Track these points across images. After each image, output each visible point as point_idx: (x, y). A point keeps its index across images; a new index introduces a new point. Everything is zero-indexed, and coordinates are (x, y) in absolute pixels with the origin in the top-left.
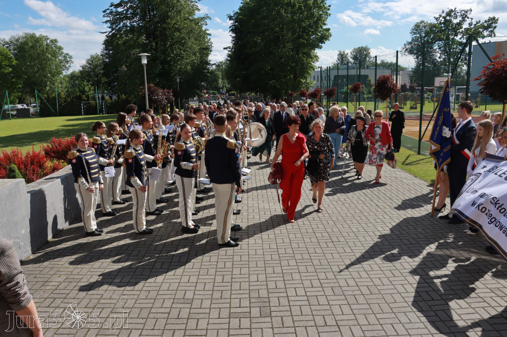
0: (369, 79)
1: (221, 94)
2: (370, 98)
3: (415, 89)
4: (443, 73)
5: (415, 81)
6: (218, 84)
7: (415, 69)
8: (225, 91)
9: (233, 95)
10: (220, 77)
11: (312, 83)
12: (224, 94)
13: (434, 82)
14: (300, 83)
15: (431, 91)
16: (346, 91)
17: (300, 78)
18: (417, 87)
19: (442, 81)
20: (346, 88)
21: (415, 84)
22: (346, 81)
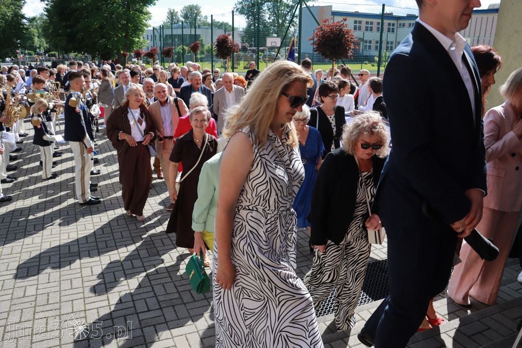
0: (200, 38)
1: (39, 54)
2: (203, 58)
3: (247, 49)
4: (272, 33)
5: (246, 41)
6: (33, 43)
7: (246, 29)
8: (42, 51)
9: (54, 55)
10: (36, 35)
12: (42, 54)
13: (266, 42)
14: (133, 42)
15: (263, 51)
16: (178, 52)
17: (133, 37)
18: (249, 47)
19: (273, 41)
20: (178, 48)
21: (247, 45)
22: (178, 41)
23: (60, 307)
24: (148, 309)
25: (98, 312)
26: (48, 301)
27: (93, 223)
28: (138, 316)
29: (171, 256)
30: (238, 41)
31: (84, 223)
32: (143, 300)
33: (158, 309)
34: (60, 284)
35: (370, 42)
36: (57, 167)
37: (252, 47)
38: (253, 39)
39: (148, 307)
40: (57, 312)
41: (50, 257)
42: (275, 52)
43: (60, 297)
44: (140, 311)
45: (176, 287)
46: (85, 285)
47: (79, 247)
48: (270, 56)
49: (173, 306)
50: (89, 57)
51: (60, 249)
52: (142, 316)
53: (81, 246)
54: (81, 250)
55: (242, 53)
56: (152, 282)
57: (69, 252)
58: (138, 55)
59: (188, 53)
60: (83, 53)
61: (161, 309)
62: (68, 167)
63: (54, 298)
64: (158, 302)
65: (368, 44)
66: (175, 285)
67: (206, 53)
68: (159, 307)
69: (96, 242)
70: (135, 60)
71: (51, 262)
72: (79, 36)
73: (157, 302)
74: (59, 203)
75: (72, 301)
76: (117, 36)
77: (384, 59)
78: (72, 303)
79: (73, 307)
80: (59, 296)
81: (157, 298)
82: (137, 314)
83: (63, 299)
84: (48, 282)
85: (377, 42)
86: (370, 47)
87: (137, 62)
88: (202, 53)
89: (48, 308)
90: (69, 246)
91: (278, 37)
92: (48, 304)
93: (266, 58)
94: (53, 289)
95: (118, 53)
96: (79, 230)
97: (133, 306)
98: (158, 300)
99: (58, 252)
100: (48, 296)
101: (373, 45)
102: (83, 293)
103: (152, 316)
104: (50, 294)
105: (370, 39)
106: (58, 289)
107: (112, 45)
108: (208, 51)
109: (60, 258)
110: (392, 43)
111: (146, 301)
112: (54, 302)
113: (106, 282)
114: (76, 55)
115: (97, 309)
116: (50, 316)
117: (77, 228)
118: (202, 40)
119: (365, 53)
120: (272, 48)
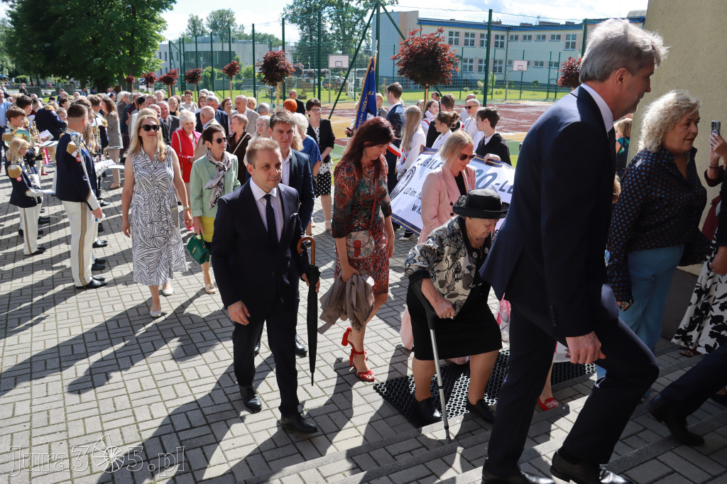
0: (237, 57)
2: (241, 85)
3: (301, 71)
4: (336, 49)
5: (300, 60)
7: (299, 44)
8: (6, 74)
11: (158, 62)
13: (327, 62)
14: (141, 63)
15: (323, 74)
16: (205, 75)
17: (141, 55)
18: (305, 68)
19: (338, 60)
20: (204, 70)
21: (301, 65)
22: (204, 60)
23: (67, 428)
24: (191, 426)
25: (121, 433)
26: (48, 421)
27: (103, 313)
28: (177, 435)
29: (216, 354)
30: (289, 60)
31: (90, 314)
32: (183, 414)
33: (204, 425)
34: (64, 397)
35: (471, 61)
36: (44, 237)
37: (308, 68)
38: (309, 58)
39: (190, 423)
40: (64, 435)
41: (45, 361)
42: (339, 75)
43: (66, 415)
44: (180, 429)
45: (226, 395)
46: (99, 398)
47: (85, 346)
48: (334, 80)
49: (225, 421)
50: (78, 83)
51: (59, 350)
52: (183, 436)
53: (88, 345)
54: (89, 350)
55: (294, 78)
56: (193, 389)
57: (73, 354)
58: (149, 80)
59: (218, 77)
60: (68, 77)
61: (208, 424)
62: (60, 237)
63: (57, 416)
64: (204, 416)
65: (468, 64)
66: (224, 392)
67: (243, 78)
68: (206, 423)
69: (110, 338)
70: (144, 87)
71: (48, 367)
72: (63, 53)
73: (202, 416)
74: (52, 287)
75: (83, 419)
76: (118, 53)
77: (491, 85)
78: (84, 422)
79: (85, 427)
80: (63, 414)
81: (202, 411)
82: (176, 432)
83: (70, 417)
84: (45, 395)
85: (481, 61)
86: (471, 67)
87: (146, 90)
88: (239, 77)
89: (49, 429)
90: (72, 346)
91: (343, 54)
92: (49, 425)
93: (328, 83)
94: (55, 405)
95: (120, 78)
96: (83, 323)
97: (169, 422)
98: (203, 413)
99: (57, 355)
100: (48, 414)
101: (475, 65)
102: (98, 407)
103: (198, 435)
104: (51, 412)
105: (471, 57)
106: (61, 404)
107: (112, 67)
108: (247, 75)
109: (60, 362)
110: (501, 62)
111: (187, 416)
112: (57, 422)
113: (129, 392)
114: (59, 81)
115: (120, 428)
116: (54, 440)
117: (81, 321)
118: (238, 60)
119: (465, 76)
120: (336, 70)
